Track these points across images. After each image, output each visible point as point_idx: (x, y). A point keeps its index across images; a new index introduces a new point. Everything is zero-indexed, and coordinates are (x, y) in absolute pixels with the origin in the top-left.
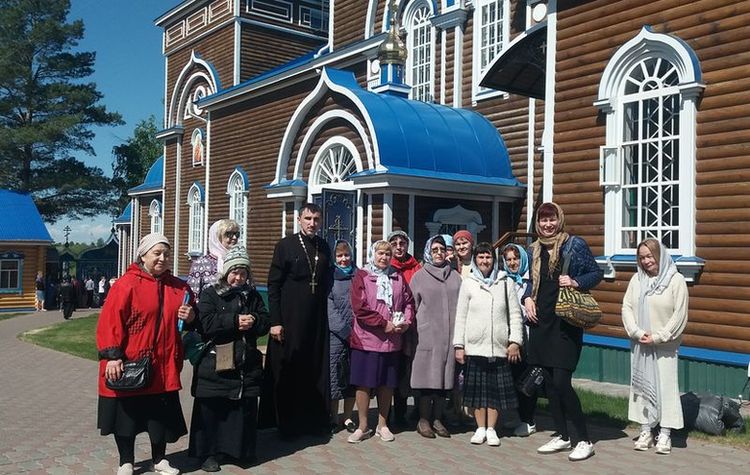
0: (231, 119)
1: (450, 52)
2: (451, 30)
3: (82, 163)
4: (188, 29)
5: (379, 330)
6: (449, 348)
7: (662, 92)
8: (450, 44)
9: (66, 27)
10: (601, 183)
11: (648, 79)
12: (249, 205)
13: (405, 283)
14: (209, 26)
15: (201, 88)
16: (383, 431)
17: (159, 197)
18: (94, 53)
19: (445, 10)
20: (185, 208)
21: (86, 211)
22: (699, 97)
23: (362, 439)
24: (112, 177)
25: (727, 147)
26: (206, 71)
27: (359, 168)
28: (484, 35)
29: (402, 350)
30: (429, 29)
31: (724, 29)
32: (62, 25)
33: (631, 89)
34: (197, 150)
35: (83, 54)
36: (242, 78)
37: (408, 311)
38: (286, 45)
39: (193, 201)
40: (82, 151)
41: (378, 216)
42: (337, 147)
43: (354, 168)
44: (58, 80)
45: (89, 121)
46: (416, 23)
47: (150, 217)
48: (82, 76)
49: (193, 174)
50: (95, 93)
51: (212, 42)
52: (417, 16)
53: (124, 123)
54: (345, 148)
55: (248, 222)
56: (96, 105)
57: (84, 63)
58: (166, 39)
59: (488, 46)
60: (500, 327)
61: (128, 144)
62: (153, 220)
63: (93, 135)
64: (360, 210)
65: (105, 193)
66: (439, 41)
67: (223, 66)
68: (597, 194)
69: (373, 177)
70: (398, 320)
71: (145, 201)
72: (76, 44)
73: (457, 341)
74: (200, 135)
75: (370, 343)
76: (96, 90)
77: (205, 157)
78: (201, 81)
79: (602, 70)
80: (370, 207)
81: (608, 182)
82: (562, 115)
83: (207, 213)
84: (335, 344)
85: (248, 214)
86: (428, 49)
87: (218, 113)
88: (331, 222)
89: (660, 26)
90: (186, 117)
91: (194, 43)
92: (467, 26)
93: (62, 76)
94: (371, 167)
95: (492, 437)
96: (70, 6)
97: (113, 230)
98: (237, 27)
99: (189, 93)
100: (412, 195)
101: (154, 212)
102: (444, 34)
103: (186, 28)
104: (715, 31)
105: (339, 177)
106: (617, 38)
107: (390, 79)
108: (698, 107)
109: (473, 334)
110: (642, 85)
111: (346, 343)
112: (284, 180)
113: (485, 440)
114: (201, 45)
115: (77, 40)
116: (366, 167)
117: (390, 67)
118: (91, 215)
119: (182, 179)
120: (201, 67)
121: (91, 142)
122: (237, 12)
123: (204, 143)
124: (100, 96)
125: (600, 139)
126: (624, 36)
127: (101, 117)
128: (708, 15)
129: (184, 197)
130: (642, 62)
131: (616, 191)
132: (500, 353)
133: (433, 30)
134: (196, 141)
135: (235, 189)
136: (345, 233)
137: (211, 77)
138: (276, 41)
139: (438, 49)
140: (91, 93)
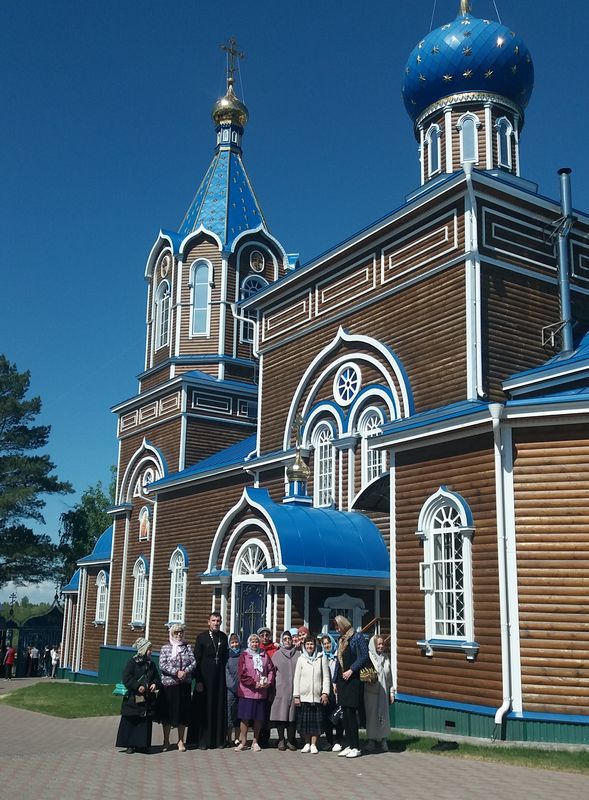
0: (175, 502)
1: (345, 468)
2: (346, 451)
3: (31, 530)
4: (141, 418)
5: (252, 687)
6: (292, 698)
7: (453, 530)
8: (345, 462)
9: (25, 403)
10: (421, 588)
11: (446, 520)
12: (188, 580)
13: (269, 658)
14: (159, 418)
15: (150, 470)
16: (256, 746)
17: (106, 568)
18: (49, 427)
19: (341, 436)
20: (131, 580)
21: (31, 577)
22: (472, 536)
23: (243, 749)
24: (58, 544)
25: (488, 570)
26: (155, 456)
27: (269, 565)
28: (369, 457)
29: (267, 699)
30: (330, 447)
31: (484, 494)
32: (21, 402)
33: (437, 525)
34: (144, 526)
35: (39, 428)
36: (187, 464)
37: (270, 676)
38: (225, 433)
39: (138, 573)
40: (33, 519)
41: (281, 603)
42: (254, 546)
43: (265, 564)
44: (13, 452)
45: (41, 490)
46: (322, 442)
47: (97, 587)
48: (36, 448)
49: (139, 549)
50: (48, 464)
51: (162, 432)
52: (322, 436)
53: (74, 492)
54: (260, 549)
55: (187, 596)
56: (49, 475)
57: (39, 436)
58: (120, 424)
59: (372, 466)
60: (317, 685)
61: (75, 510)
62: (99, 590)
63: (44, 504)
64: (269, 597)
65: (52, 560)
66: (337, 457)
67: (170, 454)
68: (421, 595)
69: (277, 573)
70: (262, 681)
71: (93, 571)
72: (34, 419)
73: (295, 694)
74: (147, 512)
75: (248, 694)
76: (50, 461)
77: (151, 532)
78: (150, 464)
79: (420, 510)
80: (276, 596)
81: (425, 588)
82: (400, 537)
83: (150, 586)
84: (230, 695)
85: (187, 588)
86: (330, 462)
87: (163, 497)
88: (247, 608)
89: (451, 487)
90: (135, 496)
91: (146, 430)
92: (357, 449)
93: (18, 448)
94: (277, 565)
95: (314, 749)
96: (28, 385)
97: (56, 597)
98: (184, 420)
99: (139, 474)
100: (307, 587)
101: (101, 582)
102: (341, 453)
103: (139, 417)
104: (479, 494)
105: (255, 570)
106: (428, 490)
107: (296, 492)
108: (472, 541)
109: (303, 689)
110: (442, 523)
111: (235, 695)
112: (214, 570)
113: (309, 751)
114: (152, 433)
115: (34, 416)
116: (273, 564)
117: (296, 483)
118: (37, 581)
119: (130, 553)
120: (151, 453)
121: (42, 511)
122: (183, 409)
123: (151, 520)
124: (52, 467)
125: (420, 557)
126: (432, 489)
127: (52, 486)
128: (475, 483)
129: (130, 570)
130: (442, 508)
131: (432, 594)
132: (317, 700)
133: (333, 448)
134: (143, 517)
135: (177, 565)
136: (257, 616)
137: (160, 463)
138: (217, 431)
139: (337, 463)
140: (45, 463)
